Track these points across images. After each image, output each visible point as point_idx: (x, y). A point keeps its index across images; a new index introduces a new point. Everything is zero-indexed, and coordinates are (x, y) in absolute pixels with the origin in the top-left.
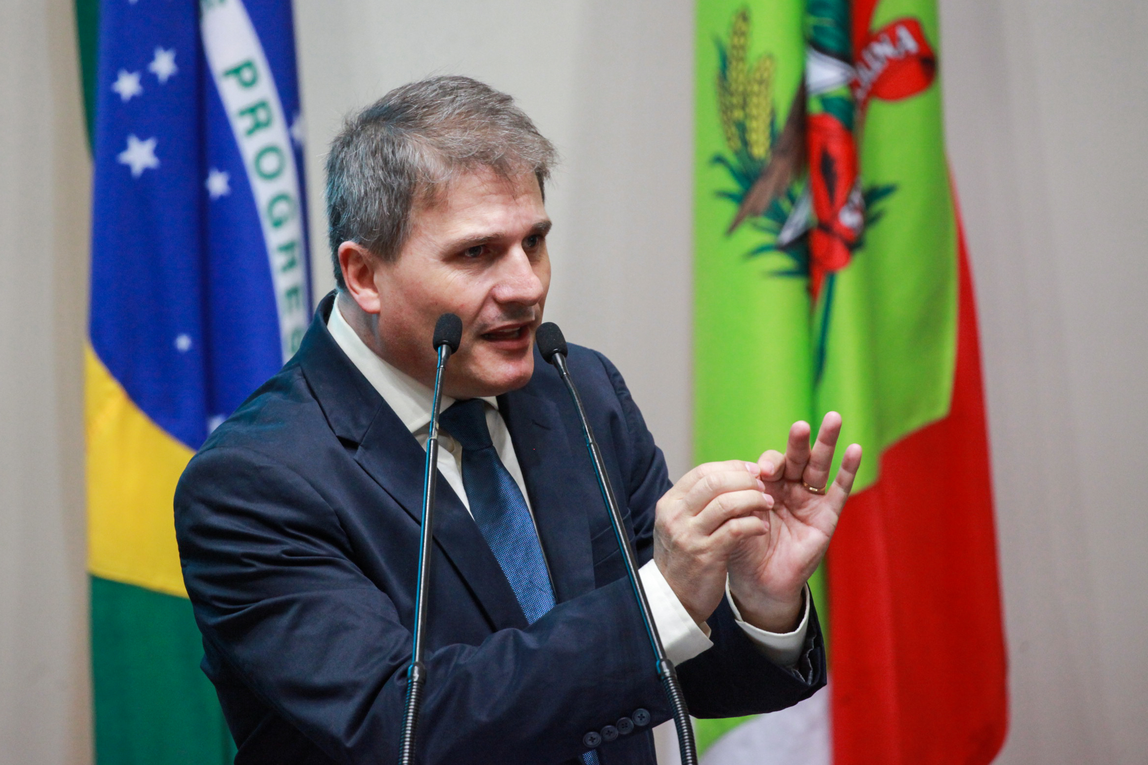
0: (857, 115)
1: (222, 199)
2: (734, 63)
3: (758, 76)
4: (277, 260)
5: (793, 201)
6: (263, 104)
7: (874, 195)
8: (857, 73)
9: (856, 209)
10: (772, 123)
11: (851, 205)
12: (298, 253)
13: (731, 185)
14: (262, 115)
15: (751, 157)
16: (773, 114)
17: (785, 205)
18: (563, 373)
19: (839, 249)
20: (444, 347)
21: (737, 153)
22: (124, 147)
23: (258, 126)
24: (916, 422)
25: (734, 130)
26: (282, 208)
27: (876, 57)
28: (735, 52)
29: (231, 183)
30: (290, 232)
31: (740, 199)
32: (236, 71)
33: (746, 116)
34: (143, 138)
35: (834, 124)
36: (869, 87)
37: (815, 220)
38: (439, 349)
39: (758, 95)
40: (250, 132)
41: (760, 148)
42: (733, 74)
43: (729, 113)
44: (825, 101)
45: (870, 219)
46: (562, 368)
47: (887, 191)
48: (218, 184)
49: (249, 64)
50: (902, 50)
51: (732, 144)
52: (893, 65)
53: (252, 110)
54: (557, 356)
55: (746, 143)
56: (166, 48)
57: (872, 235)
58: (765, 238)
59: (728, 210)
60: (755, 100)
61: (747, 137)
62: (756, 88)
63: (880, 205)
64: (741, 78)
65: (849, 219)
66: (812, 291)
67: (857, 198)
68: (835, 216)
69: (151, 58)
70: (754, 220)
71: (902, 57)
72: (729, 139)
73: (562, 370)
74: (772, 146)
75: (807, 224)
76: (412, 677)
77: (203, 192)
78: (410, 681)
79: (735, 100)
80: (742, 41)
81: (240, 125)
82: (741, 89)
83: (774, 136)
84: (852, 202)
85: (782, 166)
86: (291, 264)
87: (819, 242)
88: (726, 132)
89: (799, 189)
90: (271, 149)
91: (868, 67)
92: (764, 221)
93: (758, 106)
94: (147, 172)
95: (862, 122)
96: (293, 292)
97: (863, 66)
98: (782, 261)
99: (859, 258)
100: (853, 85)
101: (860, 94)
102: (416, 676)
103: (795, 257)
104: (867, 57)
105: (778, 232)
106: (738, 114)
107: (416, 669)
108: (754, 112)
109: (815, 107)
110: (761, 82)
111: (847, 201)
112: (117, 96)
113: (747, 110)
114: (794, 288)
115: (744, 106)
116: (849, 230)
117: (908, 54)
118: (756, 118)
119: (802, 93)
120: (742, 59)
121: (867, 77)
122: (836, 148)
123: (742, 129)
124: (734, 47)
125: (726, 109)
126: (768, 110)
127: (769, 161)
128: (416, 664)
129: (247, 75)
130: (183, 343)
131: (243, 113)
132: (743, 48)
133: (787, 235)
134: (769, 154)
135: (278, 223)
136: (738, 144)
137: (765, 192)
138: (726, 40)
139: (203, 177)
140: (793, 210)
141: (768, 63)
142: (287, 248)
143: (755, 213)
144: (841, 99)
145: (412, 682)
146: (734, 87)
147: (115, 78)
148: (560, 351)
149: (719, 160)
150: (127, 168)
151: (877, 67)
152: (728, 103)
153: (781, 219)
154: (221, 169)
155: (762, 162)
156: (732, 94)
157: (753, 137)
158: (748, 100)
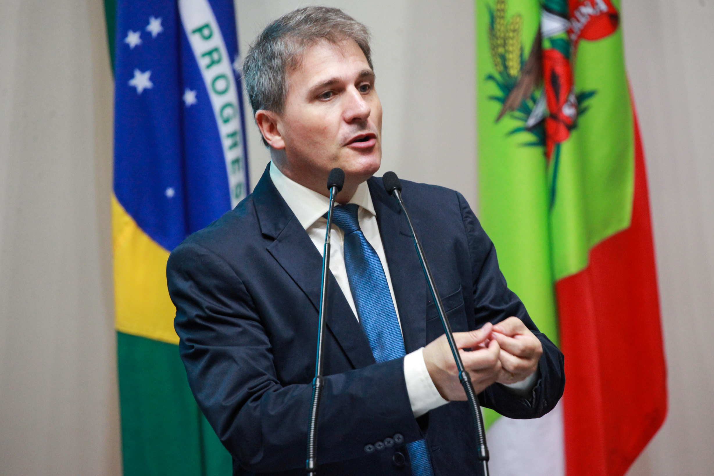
0: (572, 50)
1: (192, 106)
2: (498, 20)
3: (512, 27)
4: (226, 143)
5: (535, 101)
6: (216, 50)
7: (582, 97)
8: (572, 24)
9: (572, 105)
10: (521, 55)
11: (569, 103)
12: (239, 138)
13: (498, 92)
14: (215, 56)
15: (509, 76)
16: (522, 49)
17: (530, 104)
18: (399, 201)
19: (562, 129)
20: (334, 188)
21: (501, 73)
22: (132, 76)
23: (213, 63)
24: (610, 231)
25: (499, 60)
26: (228, 112)
27: (583, 15)
28: (499, 13)
29: (197, 97)
30: (234, 125)
31: (503, 101)
32: (199, 30)
33: (507, 51)
34: (143, 71)
35: (558, 55)
36: (579, 33)
37: (548, 113)
38: (331, 189)
39: (512, 38)
40: (209, 66)
41: (514, 70)
42: (497, 26)
43: (496, 49)
44: (553, 41)
45: (581, 111)
46: (399, 198)
47: (590, 94)
48: (190, 97)
49: (207, 26)
50: (598, 10)
51: (498, 68)
52: (593, 19)
53: (209, 53)
54: (396, 191)
55: (506, 67)
56: (156, 17)
57: (582, 121)
58: (519, 124)
59: (496, 107)
60: (511, 42)
61: (507, 63)
62: (511, 34)
63: (586, 103)
64: (503, 29)
65: (568, 111)
66: (547, 155)
67: (572, 99)
68: (560, 110)
69: (148, 23)
70: (511, 113)
71: (598, 14)
72: (496, 65)
73: (398, 200)
74: (521, 69)
75: (543, 115)
76: (315, 385)
77: (181, 102)
78: (314, 387)
79: (500, 42)
80: (503, 6)
81: (203, 62)
82: (502, 35)
83: (522, 63)
84: (570, 101)
85: (527, 80)
86: (235, 145)
87: (551, 125)
88: (494, 61)
89: (538, 94)
90: (221, 77)
91: (578, 21)
92: (518, 114)
93: (512, 45)
94: (146, 90)
95: (575, 54)
96: (236, 161)
97: (575, 20)
98: (529, 137)
99: (574, 134)
100: (569, 31)
101: (574, 37)
102: (318, 384)
103: (536, 135)
104: (577, 14)
105: (526, 120)
106: (501, 50)
107: (318, 380)
108: (511, 49)
109: (547, 45)
110: (514, 31)
111: (566, 101)
112: (127, 46)
113: (507, 48)
114: (537, 152)
115: (504, 45)
116: (568, 118)
117: (602, 12)
118: (511, 52)
119: (539, 37)
120: (502, 17)
121: (577, 26)
122: (560, 69)
123: (504, 59)
124: (498, 10)
125: (494, 48)
126: (519, 47)
127: (520, 78)
128: (318, 377)
129: (206, 32)
130: (170, 192)
131: (204, 55)
132: (503, 10)
133: (532, 122)
134: (520, 74)
135: (226, 121)
136: (501, 68)
137: (518, 96)
138: (493, 6)
139: (181, 93)
140: (535, 107)
141: (518, 20)
142: (232, 135)
143: (512, 109)
144: (562, 40)
145: (316, 388)
146: (498, 34)
147: (126, 35)
148: (397, 188)
149: (490, 77)
150: (134, 89)
151: (584, 20)
152: (495, 44)
153: (528, 112)
154: (192, 89)
155: (515, 78)
156: (497, 39)
157: (510, 64)
158: (507, 42)
